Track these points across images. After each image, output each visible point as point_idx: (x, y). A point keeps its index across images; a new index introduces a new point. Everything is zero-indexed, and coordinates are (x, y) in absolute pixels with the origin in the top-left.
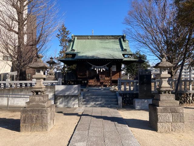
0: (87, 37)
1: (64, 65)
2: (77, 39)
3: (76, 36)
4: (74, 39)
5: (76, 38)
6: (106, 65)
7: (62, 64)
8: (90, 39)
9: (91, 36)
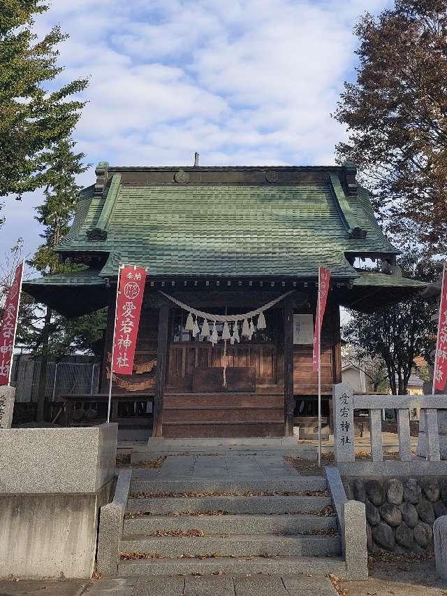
0: (171, 175)
1: (48, 318)
2: (124, 183)
3: (119, 170)
4: (108, 184)
5: (117, 178)
6: (260, 311)
7: (39, 311)
8: (187, 184)
9: (187, 170)
